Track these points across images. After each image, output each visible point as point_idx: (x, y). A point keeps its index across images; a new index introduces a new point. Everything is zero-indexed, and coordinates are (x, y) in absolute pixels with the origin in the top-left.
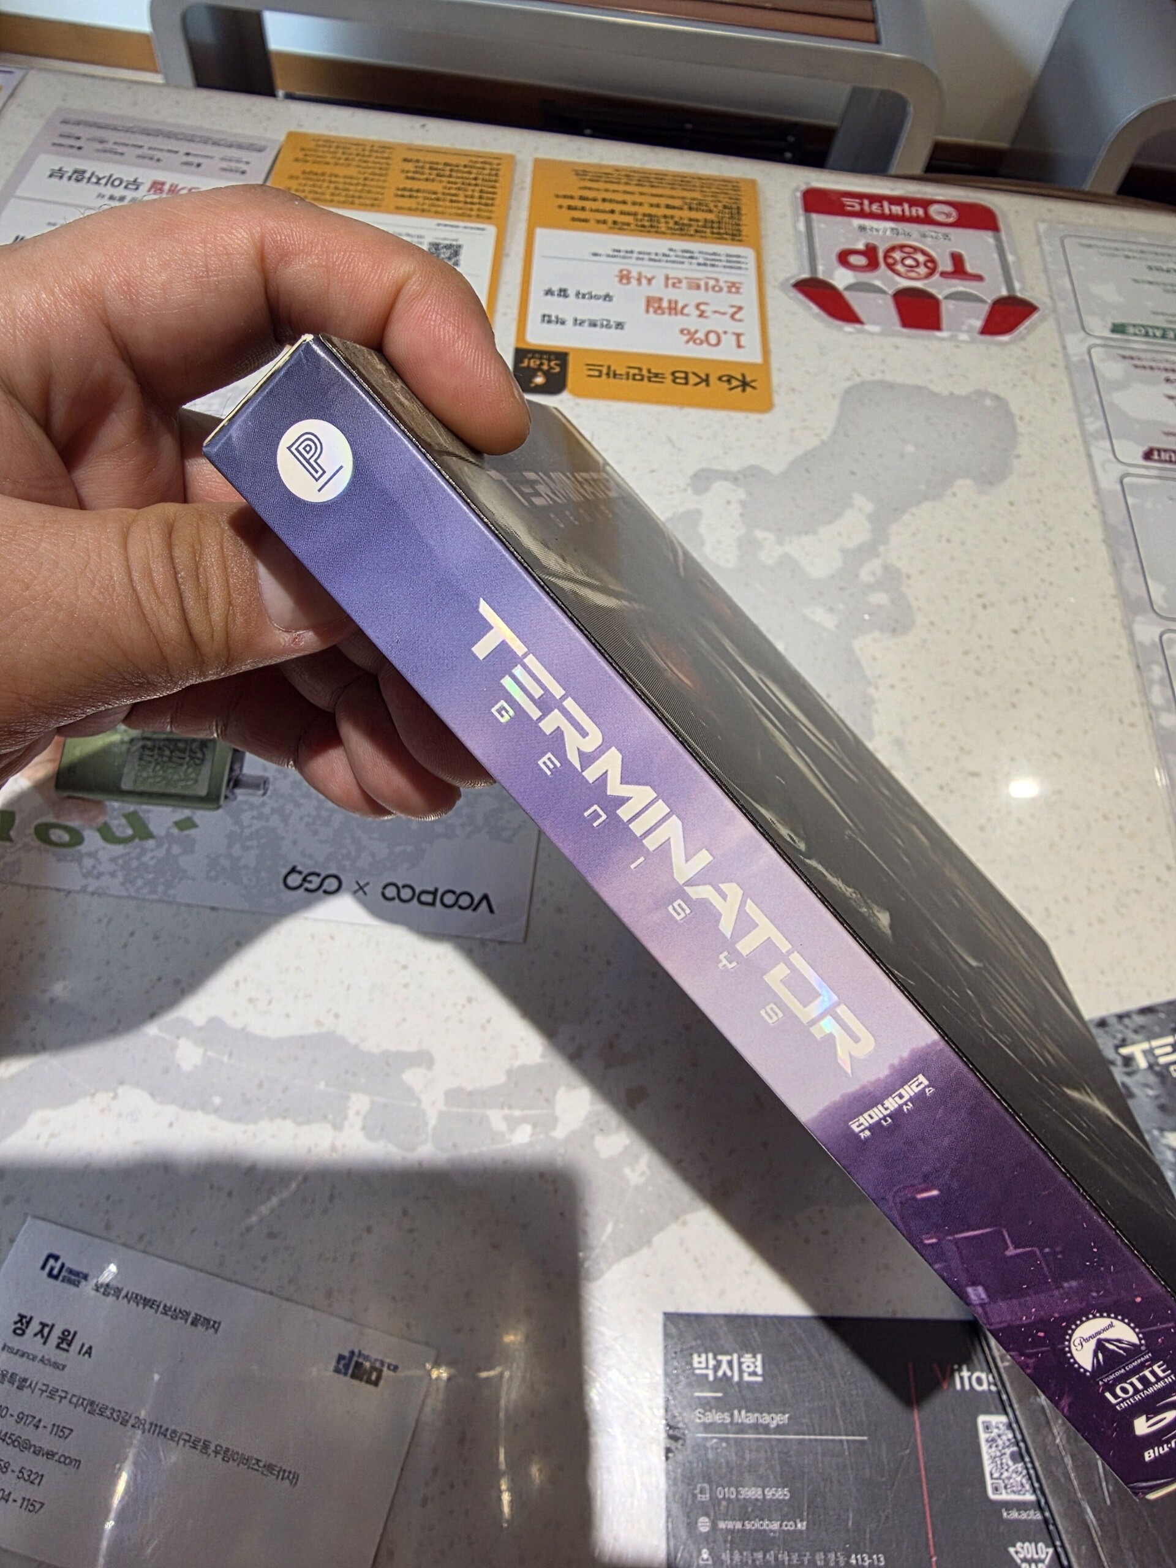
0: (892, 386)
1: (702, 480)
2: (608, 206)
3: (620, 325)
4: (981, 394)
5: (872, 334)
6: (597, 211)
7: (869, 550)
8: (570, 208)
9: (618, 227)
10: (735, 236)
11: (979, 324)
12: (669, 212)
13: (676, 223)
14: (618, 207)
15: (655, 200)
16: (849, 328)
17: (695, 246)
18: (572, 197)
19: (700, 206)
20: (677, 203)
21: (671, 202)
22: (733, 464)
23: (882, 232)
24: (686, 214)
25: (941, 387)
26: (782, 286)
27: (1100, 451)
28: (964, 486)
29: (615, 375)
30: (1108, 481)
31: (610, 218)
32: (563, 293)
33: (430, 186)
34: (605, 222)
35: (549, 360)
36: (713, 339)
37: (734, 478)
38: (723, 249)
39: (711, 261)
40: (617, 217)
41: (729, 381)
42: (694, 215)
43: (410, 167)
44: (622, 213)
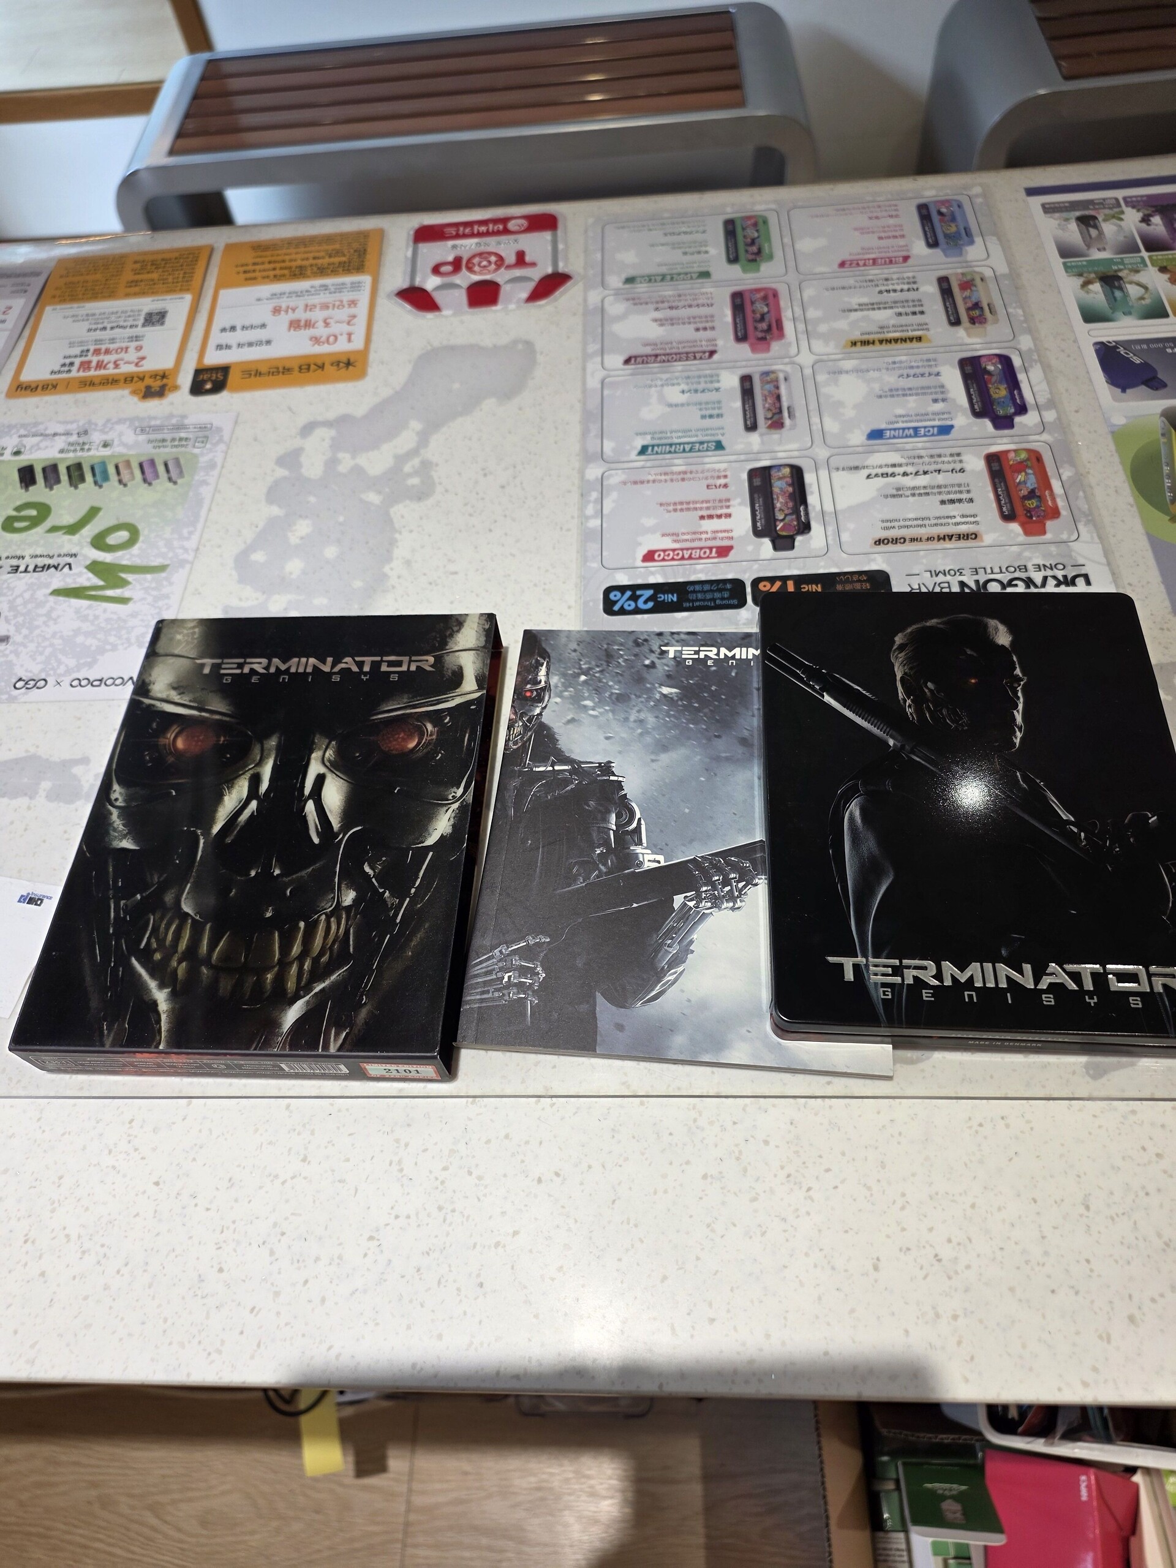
0: (452, 349)
1: (308, 429)
2: (272, 266)
3: (268, 342)
4: (515, 342)
5: (446, 317)
6: (264, 270)
7: (414, 452)
8: (245, 272)
9: (278, 278)
10: (360, 268)
11: (525, 295)
12: (314, 262)
13: (319, 268)
14: (278, 265)
15: (306, 256)
16: (430, 316)
17: (328, 281)
18: (247, 265)
19: (338, 253)
20: (322, 254)
21: (317, 254)
22: (331, 415)
23: (468, 246)
24: (327, 260)
25: (487, 342)
26: (388, 296)
27: (594, 365)
28: (490, 404)
29: (260, 374)
30: (593, 383)
31: (272, 273)
32: (233, 328)
33: (150, 276)
34: (268, 277)
35: (217, 373)
36: (332, 339)
37: (328, 424)
38: (348, 279)
39: (340, 288)
40: (278, 272)
41: (338, 365)
42: (332, 260)
43: (138, 266)
44: (281, 268)
